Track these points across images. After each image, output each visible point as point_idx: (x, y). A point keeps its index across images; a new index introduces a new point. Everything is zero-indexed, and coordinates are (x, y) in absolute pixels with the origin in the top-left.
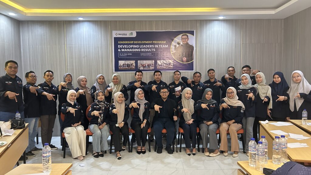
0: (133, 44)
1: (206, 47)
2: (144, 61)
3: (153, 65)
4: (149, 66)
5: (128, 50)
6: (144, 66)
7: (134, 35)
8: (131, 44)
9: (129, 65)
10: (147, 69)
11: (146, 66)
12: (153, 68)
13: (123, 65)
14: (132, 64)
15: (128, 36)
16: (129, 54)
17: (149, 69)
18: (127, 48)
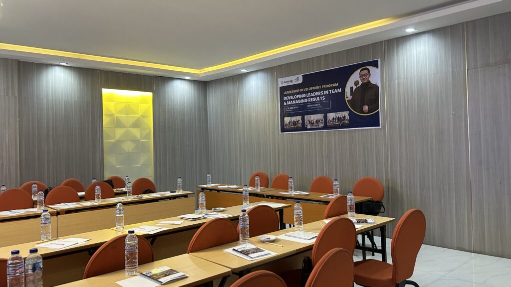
0: (300, 93)
1: (399, 84)
2: (312, 116)
3: (322, 120)
4: (317, 122)
5: (294, 102)
6: (311, 123)
7: (301, 81)
8: (296, 94)
9: (295, 122)
10: (315, 127)
11: (314, 123)
12: (323, 125)
13: (289, 123)
14: (298, 121)
15: (294, 83)
16: (295, 108)
17: (317, 127)
18: (293, 100)
